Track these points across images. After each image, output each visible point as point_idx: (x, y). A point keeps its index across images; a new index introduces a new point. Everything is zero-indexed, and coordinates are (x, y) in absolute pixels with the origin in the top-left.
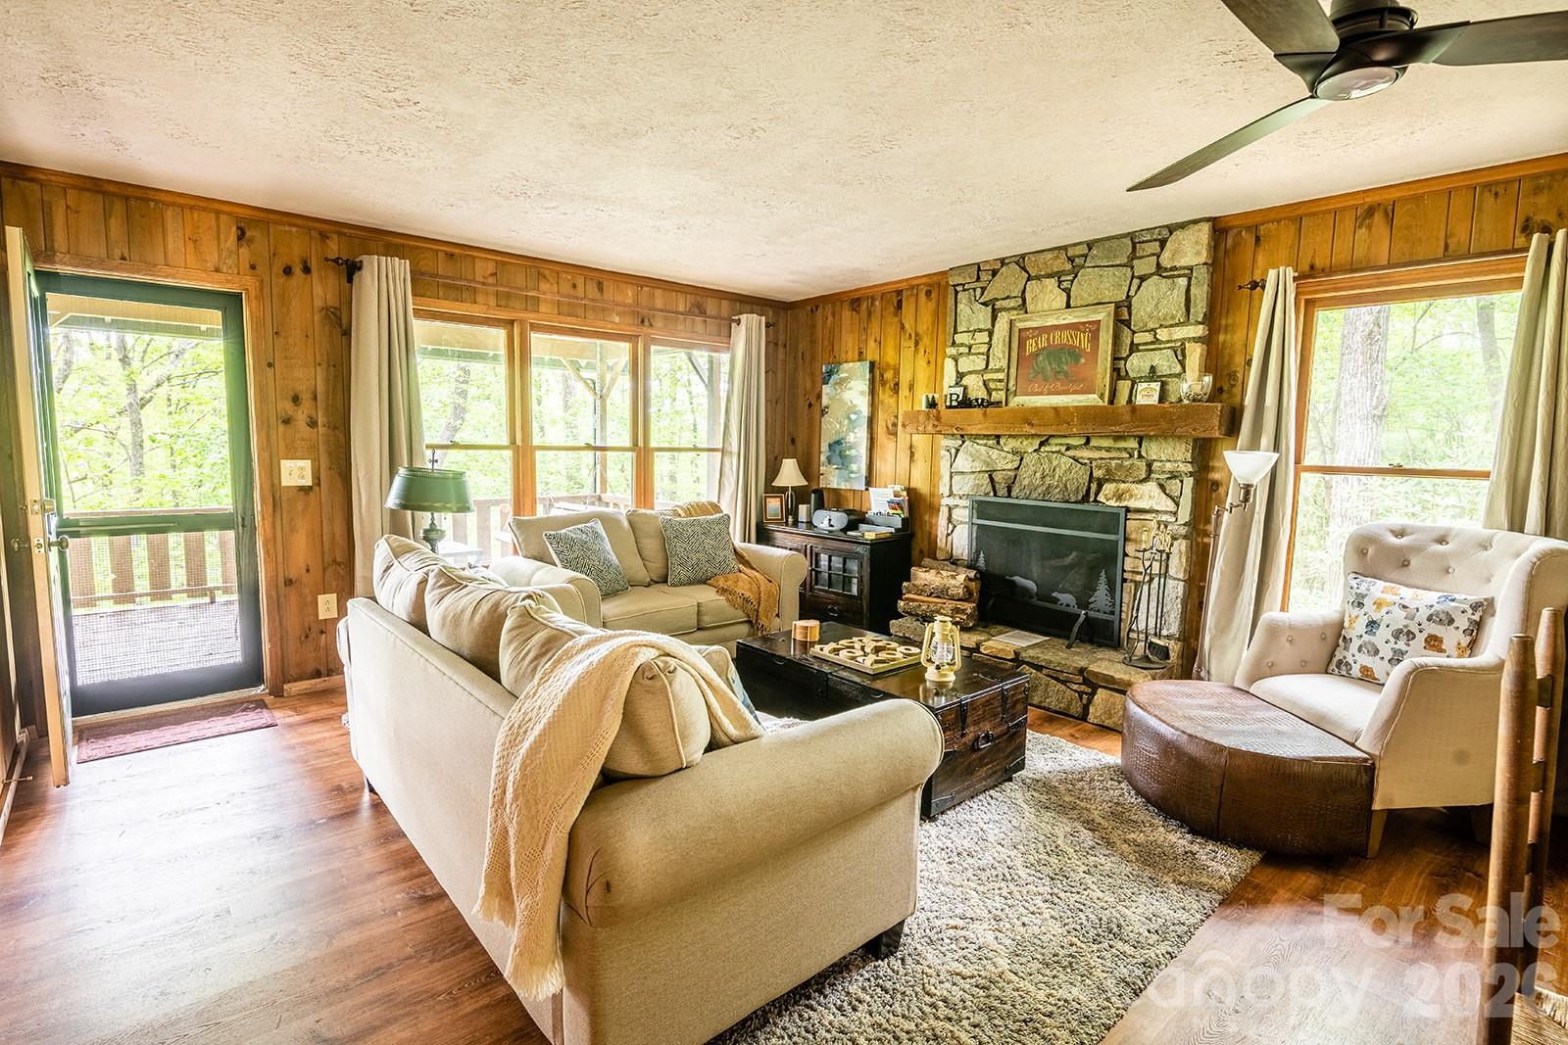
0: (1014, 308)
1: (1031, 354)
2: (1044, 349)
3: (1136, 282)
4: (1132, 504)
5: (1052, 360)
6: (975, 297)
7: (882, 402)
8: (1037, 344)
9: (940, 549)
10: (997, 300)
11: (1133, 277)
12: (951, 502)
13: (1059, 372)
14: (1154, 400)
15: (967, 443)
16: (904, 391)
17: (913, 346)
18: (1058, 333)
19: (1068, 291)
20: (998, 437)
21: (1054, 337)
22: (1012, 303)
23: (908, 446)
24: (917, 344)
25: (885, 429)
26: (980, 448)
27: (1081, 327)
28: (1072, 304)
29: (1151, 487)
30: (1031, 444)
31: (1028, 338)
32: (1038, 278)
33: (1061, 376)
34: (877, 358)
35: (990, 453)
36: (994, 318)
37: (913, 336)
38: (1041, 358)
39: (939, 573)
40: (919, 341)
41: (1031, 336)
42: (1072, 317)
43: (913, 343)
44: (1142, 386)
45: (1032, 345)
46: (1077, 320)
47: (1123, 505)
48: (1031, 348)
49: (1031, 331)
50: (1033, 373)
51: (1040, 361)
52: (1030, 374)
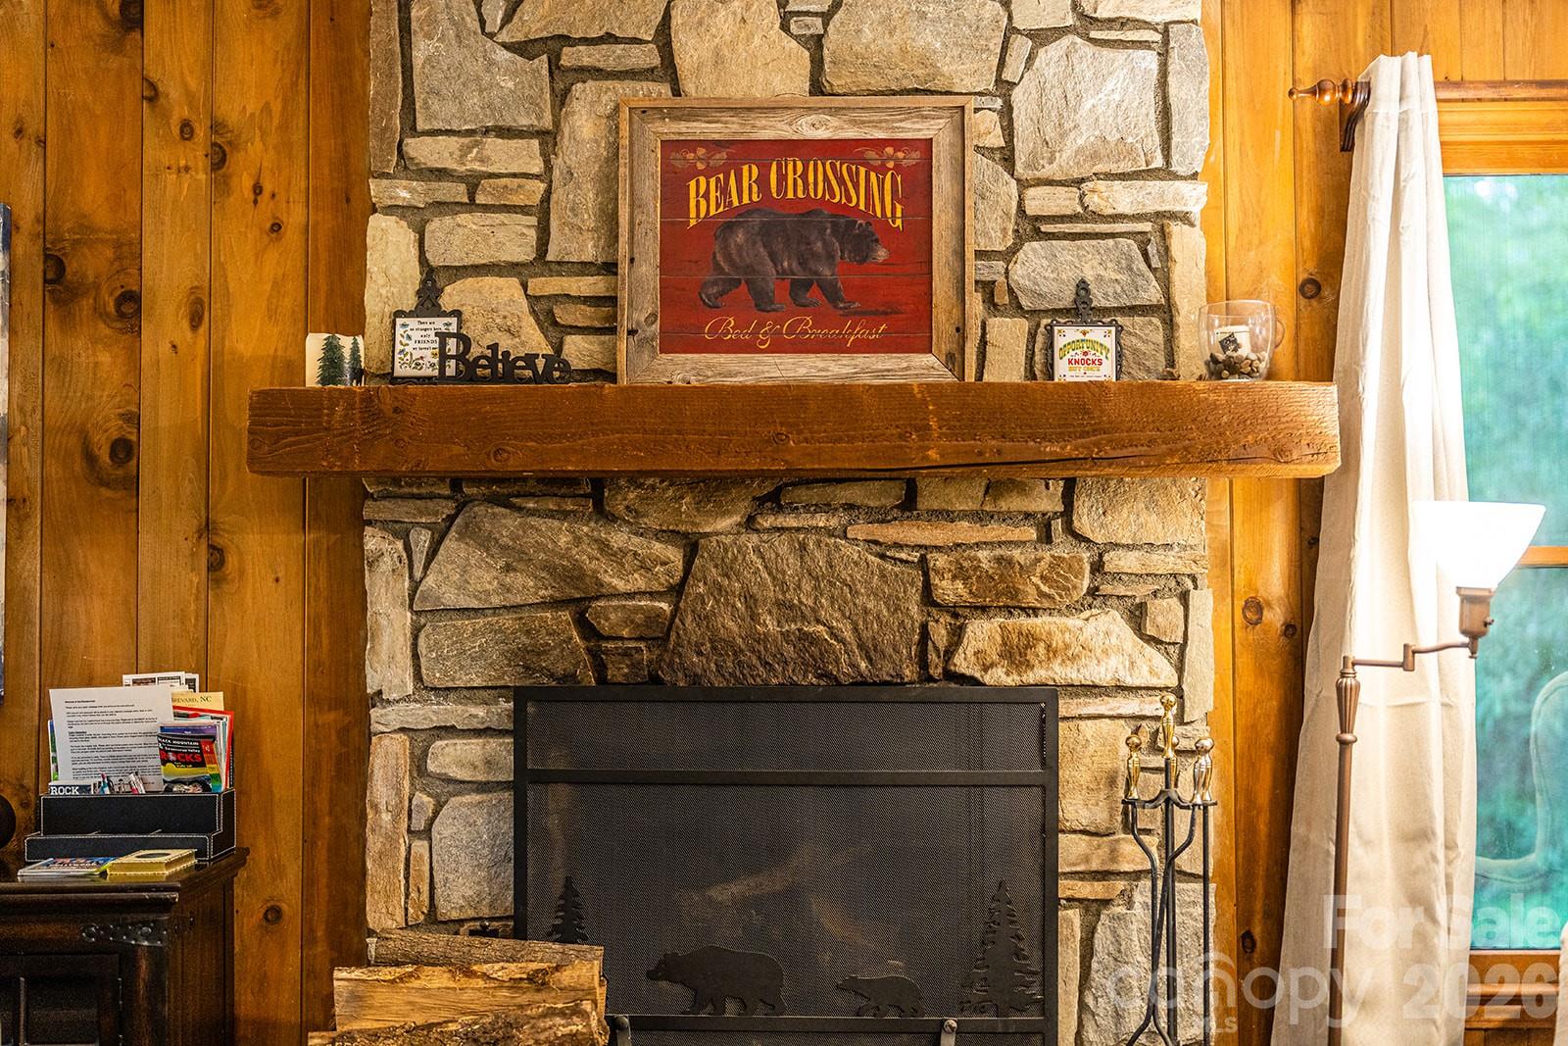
0: (631, 75)
1: (706, 224)
2: (749, 210)
3: (1021, 46)
4: (1060, 672)
5: (778, 247)
6: (483, 24)
8: (724, 190)
9: (382, 889)
10: (566, 40)
11: (1011, 30)
12: (420, 715)
13: (807, 285)
14: (1106, 372)
15: (474, 508)
16: (163, 322)
17: (202, 164)
18: (793, 168)
19: (816, 44)
20: (600, 484)
21: (782, 178)
22: (628, 59)
23: (194, 527)
24: (219, 159)
25: (79, 466)
26: (531, 524)
27: (871, 154)
28: (833, 78)
29: (1094, 623)
30: (722, 505)
31: (695, 173)
33: (814, 295)
34: (29, 200)
35: (571, 539)
36: (561, 98)
37: (201, 132)
38: (740, 237)
39: (470, 974)
40: (227, 149)
41: (700, 166)
42: (834, 122)
43: (200, 153)
44: (1067, 335)
45: (706, 196)
46: (851, 133)
47: (1030, 677)
48: (703, 201)
49: (701, 151)
50: (715, 283)
51: (740, 248)
52: (704, 285)
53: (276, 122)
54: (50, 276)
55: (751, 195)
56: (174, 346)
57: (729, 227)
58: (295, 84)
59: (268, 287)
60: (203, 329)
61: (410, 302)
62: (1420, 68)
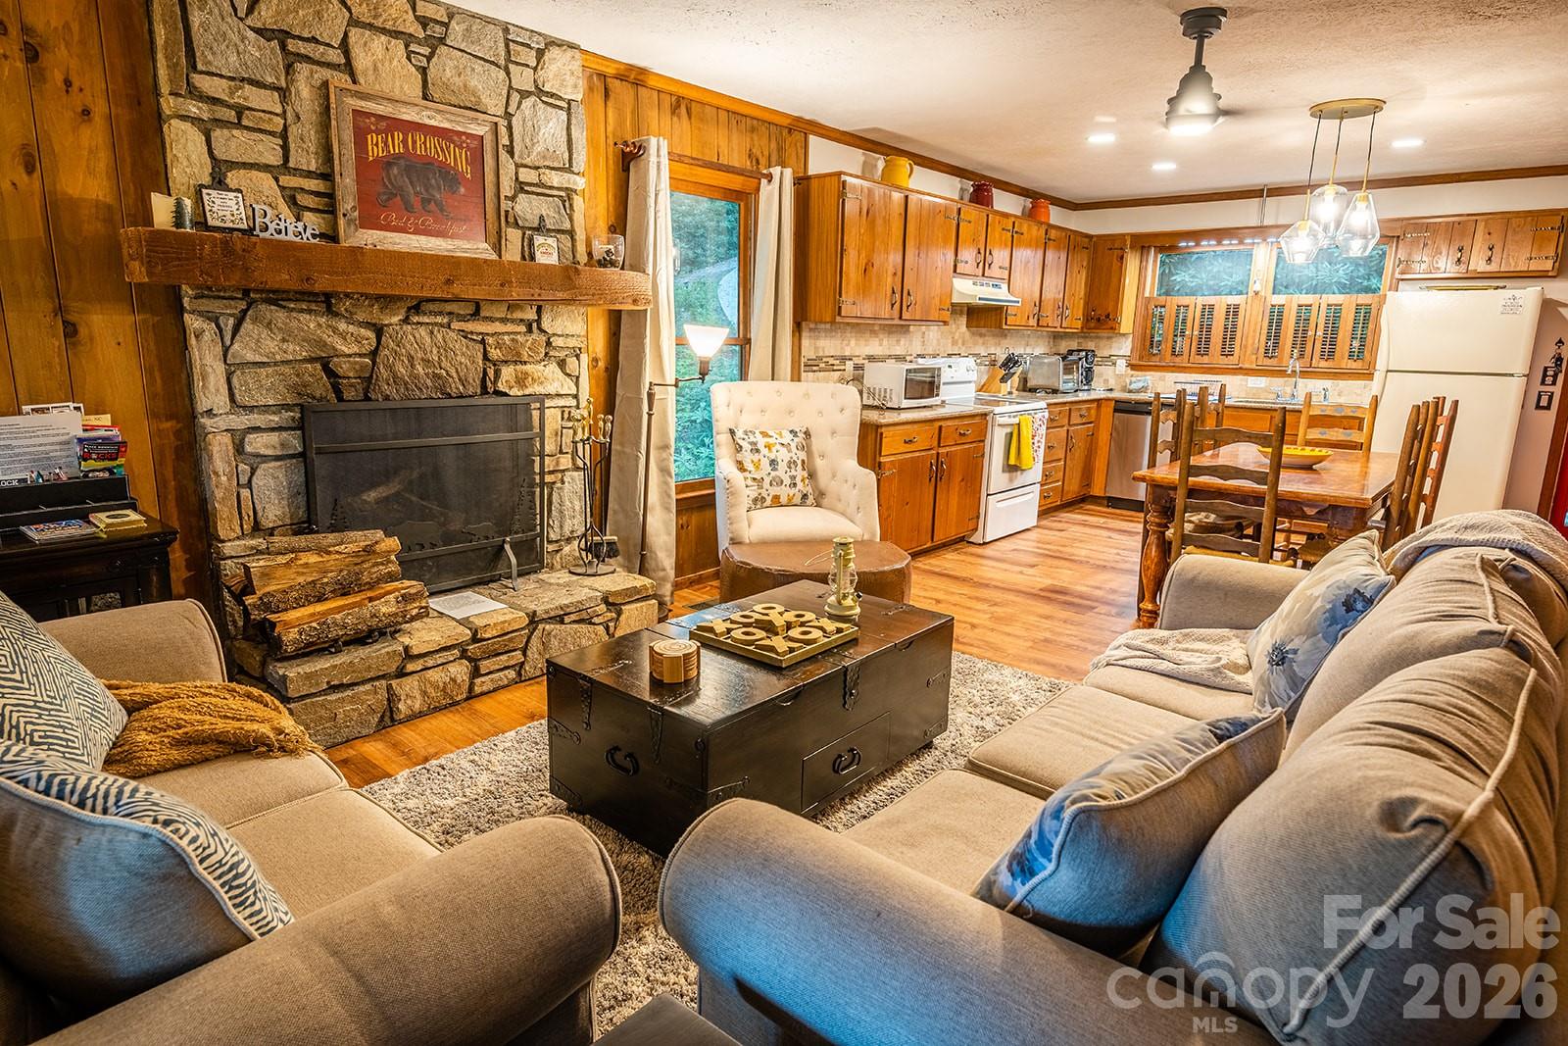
0: (327, 65)
1: (377, 160)
2: (399, 157)
3: (515, 97)
6: (235, 10)
8: (386, 144)
9: (224, 518)
10: (289, 35)
11: (511, 88)
12: (236, 421)
14: (554, 260)
15: (259, 306)
17: (18, 55)
18: (420, 138)
19: (424, 71)
20: (325, 296)
21: (414, 142)
22: (325, 55)
23: (50, 308)
24: (32, 54)
26: (292, 316)
27: (455, 138)
28: (433, 93)
29: (551, 367)
30: (389, 310)
31: (370, 132)
32: (365, 26)
35: (316, 325)
36: (289, 68)
37: (14, 31)
38: (395, 170)
39: (327, 553)
40: (39, 49)
41: (373, 128)
42: (436, 117)
43: (16, 48)
44: (539, 240)
45: (377, 145)
46: (446, 125)
48: (375, 149)
49: (373, 119)
50: (384, 193)
51: (395, 177)
52: (379, 194)
53: (76, 38)
55: (399, 149)
56: (14, 184)
57: (389, 164)
58: (87, 14)
59: (86, 152)
60: (37, 174)
61: (206, 180)
62: (664, 144)
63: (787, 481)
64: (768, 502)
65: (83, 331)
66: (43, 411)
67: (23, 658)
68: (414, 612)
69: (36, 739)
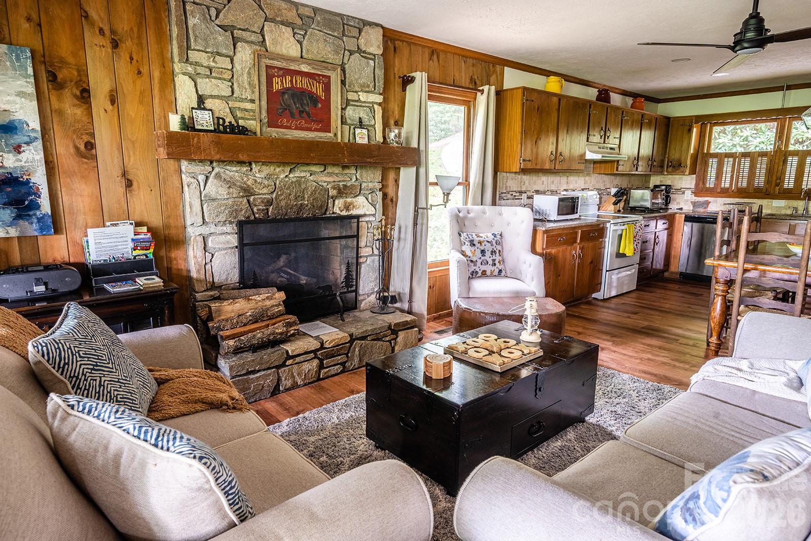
0: (252, 42)
1: (278, 91)
2: (288, 89)
3: (347, 53)
4: (354, 212)
5: (296, 101)
6: (210, 17)
7: (60, 113)
8: (282, 82)
9: (197, 280)
10: (235, 28)
11: (345, 49)
12: (205, 230)
13: (303, 112)
14: (366, 141)
15: (217, 170)
16: (100, 101)
17: (109, 45)
18: (299, 78)
19: (301, 43)
20: (250, 164)
21: (296, 81)
22: (253, 38)
23: (120, 173)
24: (115, 45)
25: (72, 150)
26: (233, 172)
27: (317, 78)
28: (305, 54)
29: (361, 200)
30: (283, 170)
31: (275, 76)
32: (273, 20)
33: (304, 115)
34: (38, 47)
35: (245, 179)
36: (235, 46)
37: (107, 32)
38: (286, 96)
39: (249, 300)
40: (119, 42)
41: (276, 74)
42: (309, 67)
43: (108, 41)
44: (358, 131)
45: (278, 83)
46: (312, 71)
47: (350, 213)
48: (277, 86)
49: (276, 70)
50: (281, 109)
51: (286, 100)
52: (278, 109)
53: (136, 35)
54: (50, 78)
55: (289, 85)
56: (105, 110)
57: (284, 93)
58: (141, 23)
59: (138, 93)
60: (116, 105)
61: (195, 105)
62: (425, 75)
63: (490, 262)
64: (480, 274)
65: (135, 184)
66: (116, 225)
67: (113, 356)
68: (292, 332)
69: (119, 399)
